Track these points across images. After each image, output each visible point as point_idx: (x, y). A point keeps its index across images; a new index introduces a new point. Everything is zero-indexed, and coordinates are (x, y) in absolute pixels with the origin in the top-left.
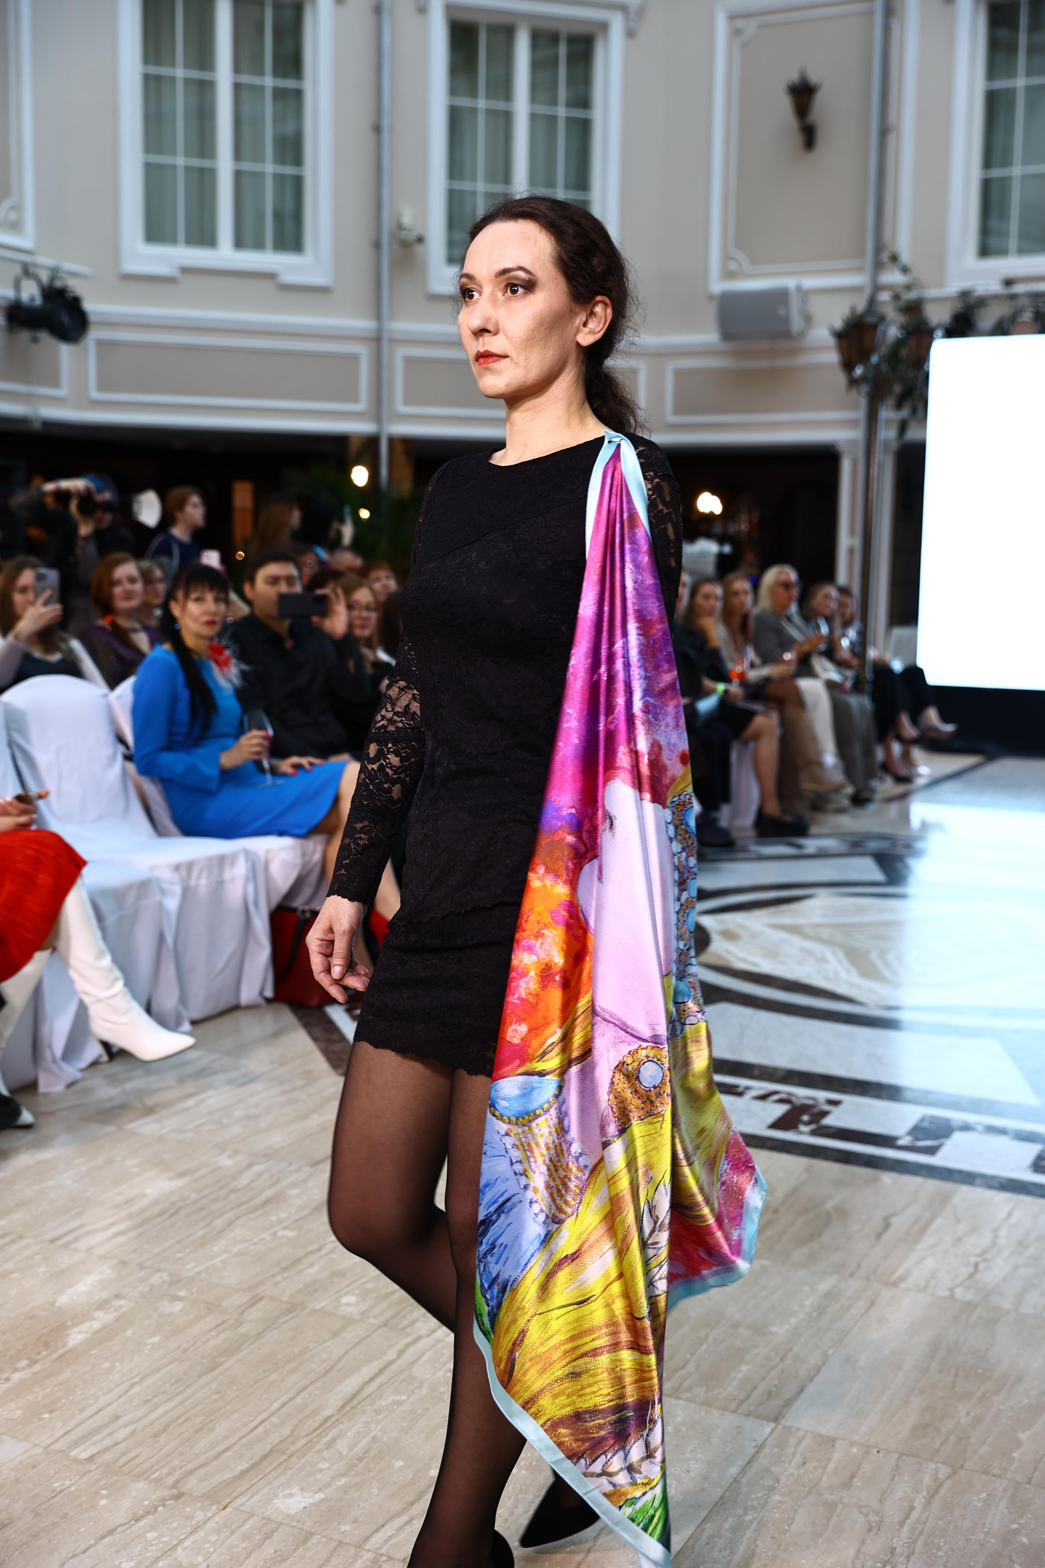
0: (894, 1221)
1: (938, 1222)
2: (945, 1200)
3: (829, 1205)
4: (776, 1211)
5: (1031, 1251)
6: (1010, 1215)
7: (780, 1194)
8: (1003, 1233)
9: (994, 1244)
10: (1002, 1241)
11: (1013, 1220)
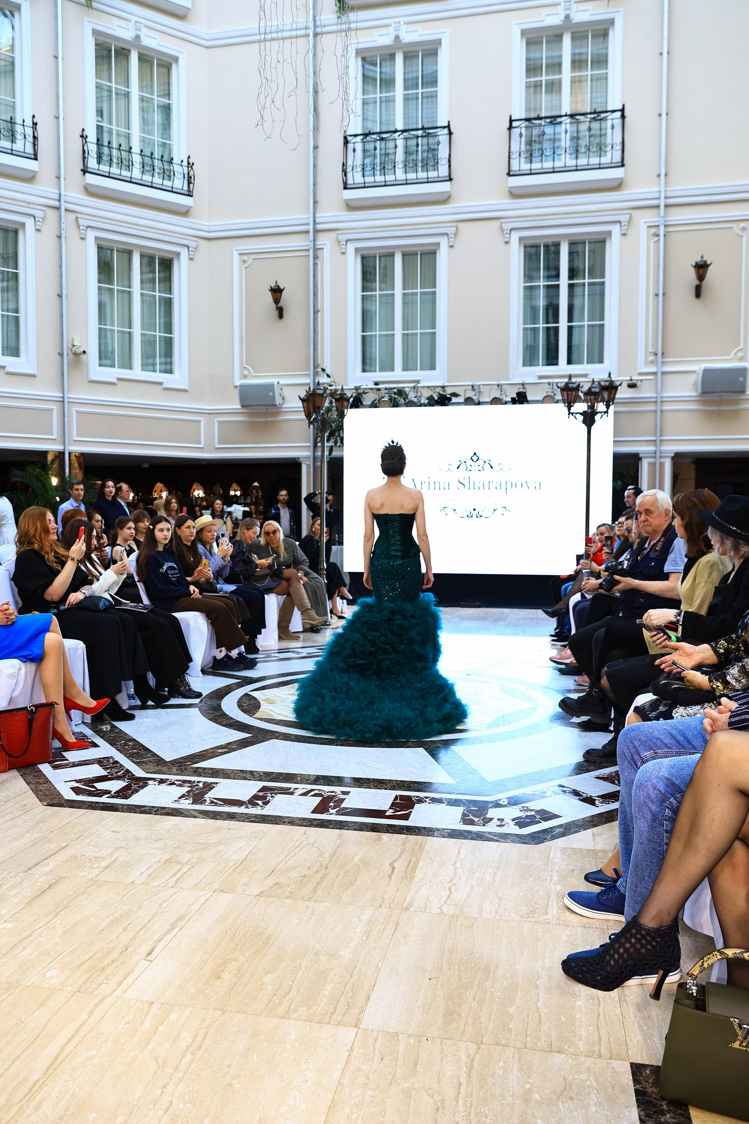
0: (396, 865)
1: (421, 863)
2: (421, 847)
3: (357, 859)
4: (327, 868)
5: (477, 875)
6: (459, 852)
7: (326, 856)
8: (458, 865)
9: (456, 873)
10: (460, 871)
11: (462, 856)
